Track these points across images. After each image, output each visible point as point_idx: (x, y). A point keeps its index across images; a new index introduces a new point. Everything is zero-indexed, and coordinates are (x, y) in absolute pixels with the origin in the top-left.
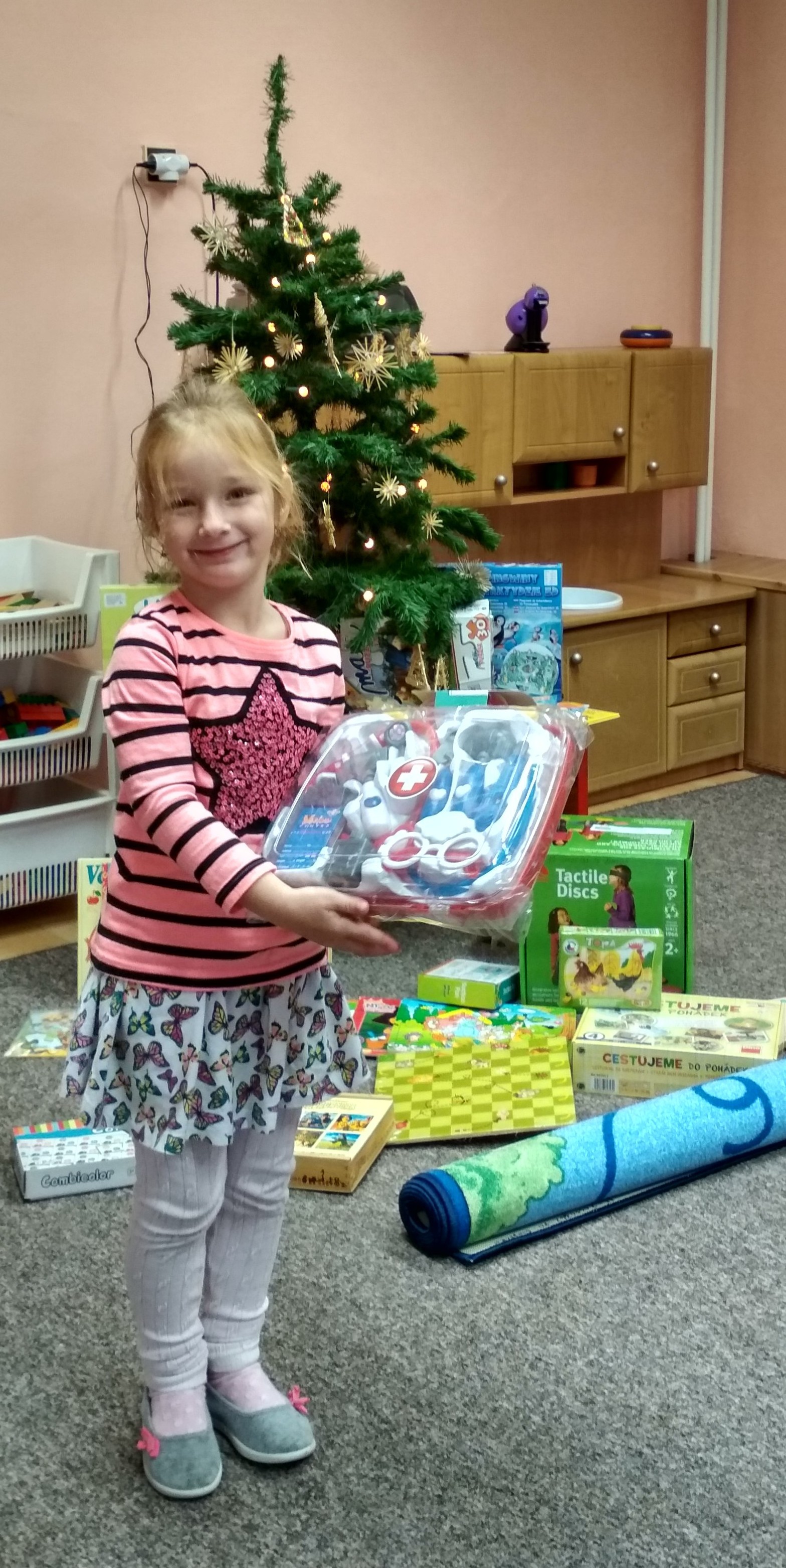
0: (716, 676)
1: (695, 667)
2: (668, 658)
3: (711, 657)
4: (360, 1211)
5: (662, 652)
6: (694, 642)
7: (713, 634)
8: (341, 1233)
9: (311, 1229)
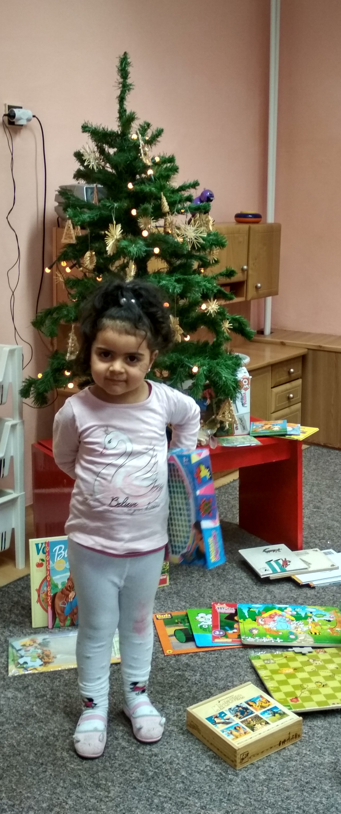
0: (291, 396)
1: (282, 392)
2: (272, 388)
3: (288, 386)
4: (307, 764)
5: (270, 385)
6: (282, 378)
7: (289, 373)
8: (307, 783)
9: (286, 783)
